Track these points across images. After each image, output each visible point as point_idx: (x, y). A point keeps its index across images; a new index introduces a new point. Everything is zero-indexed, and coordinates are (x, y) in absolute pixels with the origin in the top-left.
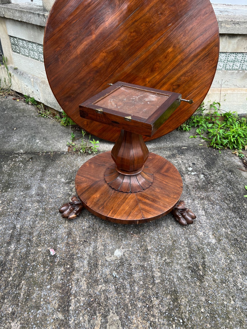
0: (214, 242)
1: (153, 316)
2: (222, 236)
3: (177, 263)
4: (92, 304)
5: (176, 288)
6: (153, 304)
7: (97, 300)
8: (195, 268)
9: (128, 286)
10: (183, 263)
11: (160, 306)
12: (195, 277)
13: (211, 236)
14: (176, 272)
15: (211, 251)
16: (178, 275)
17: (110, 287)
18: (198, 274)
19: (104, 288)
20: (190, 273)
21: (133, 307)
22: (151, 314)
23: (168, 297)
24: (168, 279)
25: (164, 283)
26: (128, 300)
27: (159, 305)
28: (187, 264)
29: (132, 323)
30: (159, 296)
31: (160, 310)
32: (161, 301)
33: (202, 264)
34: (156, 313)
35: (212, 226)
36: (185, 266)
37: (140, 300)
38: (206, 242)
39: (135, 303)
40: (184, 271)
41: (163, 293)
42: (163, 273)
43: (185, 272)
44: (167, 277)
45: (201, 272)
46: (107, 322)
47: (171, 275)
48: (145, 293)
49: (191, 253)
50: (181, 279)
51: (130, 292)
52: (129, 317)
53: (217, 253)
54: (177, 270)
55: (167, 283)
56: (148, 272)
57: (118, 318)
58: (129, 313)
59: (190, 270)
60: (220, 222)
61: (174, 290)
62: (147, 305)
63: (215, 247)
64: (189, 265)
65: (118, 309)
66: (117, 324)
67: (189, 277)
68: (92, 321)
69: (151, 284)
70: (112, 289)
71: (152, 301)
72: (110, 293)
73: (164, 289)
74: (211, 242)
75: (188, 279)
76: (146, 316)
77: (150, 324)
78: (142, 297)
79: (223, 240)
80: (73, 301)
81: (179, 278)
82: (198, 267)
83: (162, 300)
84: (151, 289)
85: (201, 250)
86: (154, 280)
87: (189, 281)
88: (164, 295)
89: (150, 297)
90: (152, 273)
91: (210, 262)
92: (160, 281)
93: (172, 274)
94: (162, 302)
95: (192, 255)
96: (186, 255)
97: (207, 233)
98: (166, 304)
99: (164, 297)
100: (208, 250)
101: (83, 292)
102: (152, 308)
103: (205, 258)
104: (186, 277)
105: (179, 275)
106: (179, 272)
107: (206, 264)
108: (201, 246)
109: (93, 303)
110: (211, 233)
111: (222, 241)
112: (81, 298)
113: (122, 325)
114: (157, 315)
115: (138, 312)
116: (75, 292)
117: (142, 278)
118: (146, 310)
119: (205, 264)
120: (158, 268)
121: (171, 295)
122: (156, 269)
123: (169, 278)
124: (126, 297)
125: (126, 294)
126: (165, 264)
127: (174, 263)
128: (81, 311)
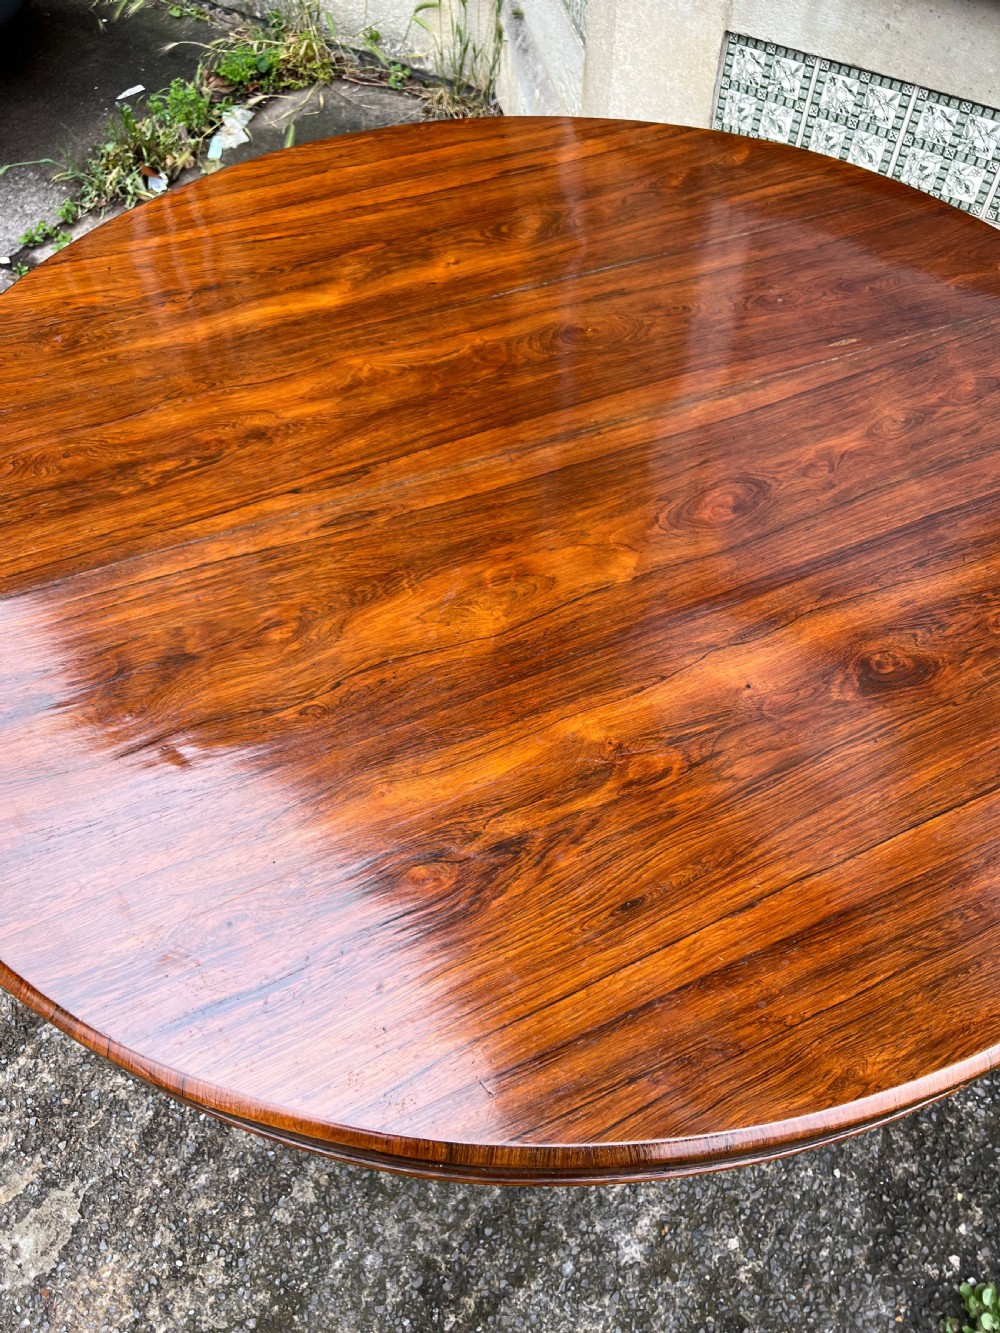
0: (627, 1258)
1: (166, 1310)
2: (694, 1265)
3: (404, 1216)
4: (53, 1115)
5: (311, 1293)
6: (200, 1273)
7: (75, 1114)
8: (447, 1287)
9: (186, 1151)
10: (426, 1232)
11: (212, 1299)
12: (412, 1316)
13: (644, 1222)
14: (370, 1240)
15: (572, 1280)
16: (362, 1256)
17: (141, 1104)
18: (435, 1318)
19: (122, 1094)
20: (406, 1288)
21: (140, 1228)
22: (168, 1296)
23: (260, 1297)
24: (318, 1240)
25: (296, 1240)
26: (147, 1192)
27: (213, 1292)
28: (434, 1250)
29: (94, 1268)
30: (237, 1266)
31: (198, 1312)
32: (228, 1290)
33: (488, 1298)
34: (180, 1309)
35: (698, 1190)
36: (420, 1248)
37: (177, 1227)
38: (598, 1228)
39: (158, 1221)
40: (397, 1263)
41: (258, 1268)
42: (326, 1207)
43: (399, 1267)
44: (325, 1229)
45: (452, 1318)
46: (37, 1204)
47: (344, 1237)
48: (212, 1218)
49: (497, 1220)
50: (360, 1281)
51: (174, 1176)
52: (103, 1246)
53: (594, 1307)
54: (379, 1234)
55: (301, 1249)
56: (286, 1160)
57: (73, 1221)
58: (114, 1234)
59: (421, 1279)
60: (752, 1197)
61: (304, 1290)
62: (182, 1258)
63: (607, 1280)
64: (439, 1259)
65: (100, 1191)
66: (58, 1234)
67: (393, 1296)
68: (11, 1162)
69: (254, 1206)
70: (142, 1118)
71: (204, 1260)
72: (125, 1123)
73: (275, 1259)
74: (617, 1249)
75: (381, 1303)
76: (146, 1289)
77: (137, 1322)
78: (191, 1220)
79: (675, 1279)
80: (22, 1061)
81: (355, 1268)
82: (462, 1288)
83: (233, 1286)
84: (241, 1220)
85: (542, 1245)
86: (274, 1203)
87: (380, 1310)
88: (258, 1277)
89: (213, 1241)
90: (294, 1174)
91: (526, 1316)
92: (289, 1222)
93: (349, 1234)
94: (227, 1295)
95: (488, 1231)
96: (465, 1213)
97: (641, 1200)
98: (232, 1310)
99: (248, 1285)
100: (569, 1268)
101: (66, 1056)
102: (186, 1282)
103: (521, 1286)
104: (385, 1288)
105: (369, 1260)
106: (378, 1249)
107: (502, 1309)
108: (560, 1226)
109: (60, 1115)
110: (657, 1211)
111: (668, 1281)
112: (47, 1071)
113: (65, 1248)
114: (177, 1315)
115: (136, 1257)
116: (48, 1040)
117: (250, 1160)
118: (163, 1271)
119: (495, 1306)
120: (329, 1170)
121: (276, 1300)
122: (317, 1169)
123: (329, 1240)
124: (150, 1178)
125: (161, 1169)
126: (364, 1180)
127: (396, 1202)
128: (12, 1108)
